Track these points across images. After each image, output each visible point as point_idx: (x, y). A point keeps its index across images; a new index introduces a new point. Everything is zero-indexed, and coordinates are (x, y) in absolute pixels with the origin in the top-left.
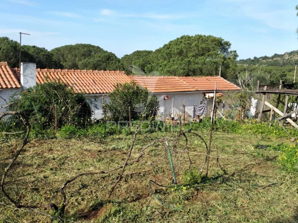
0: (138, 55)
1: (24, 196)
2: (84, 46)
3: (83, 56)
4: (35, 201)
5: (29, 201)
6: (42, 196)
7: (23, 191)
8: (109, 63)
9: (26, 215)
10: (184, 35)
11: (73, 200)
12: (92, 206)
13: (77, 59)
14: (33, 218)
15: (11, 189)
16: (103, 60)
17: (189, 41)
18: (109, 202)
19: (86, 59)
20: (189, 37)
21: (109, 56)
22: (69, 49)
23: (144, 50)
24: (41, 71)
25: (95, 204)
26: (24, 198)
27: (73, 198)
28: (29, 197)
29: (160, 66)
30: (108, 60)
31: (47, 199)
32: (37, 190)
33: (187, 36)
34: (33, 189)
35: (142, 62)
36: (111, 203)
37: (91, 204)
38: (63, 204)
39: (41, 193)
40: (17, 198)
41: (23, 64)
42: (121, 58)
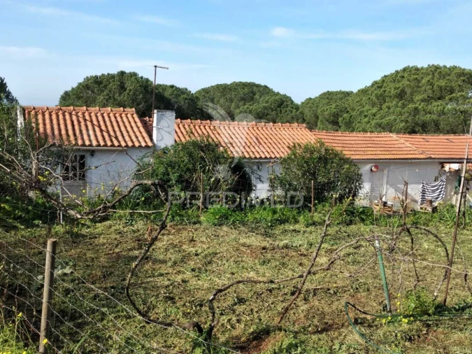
0: (327, 98)
1: (154, 307)
2: (244, 85)
3: (242, 100)
4: (169, 316)
5: (161, 315)
6: (178, 308)
7: (153, 299)
8: (281, 111)
9: (156, 336)
11: (224, 320)
12: (253, 333)
13: (233, 105)
14: (165, 341)
15: (136, 294)
16: (272, 107)
17: (417, 76)
18: (280, 329)
19: (246, 106)
20: (417, 69)
21: (281, 100)
22: (221, 90)
23: (339, 90)
25: (258, 331)
26: (153, 309)
27: (224, 317)
28: (160, 309)
29: (366, 116)
30: (279, 106)
31: (185, 315)
32: (172, 299)
33: (412, 67)
34: (167, 297)
35: (335, 110)
36: (283, 332)
37: (252, 330)
38: (210, 325)
39: (178, 305)
40: (144, 308)
41: (158, 112)
42: (300, 103)
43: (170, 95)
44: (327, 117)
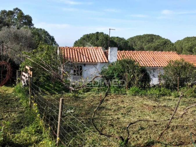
0: (187, 40)
1: (105, 128)
2: (149, 35)
3: (147, 42)
4: (111, 132)
5: (108, 132)
6: (115, 130)
7: (105, 125)
8: (165, 46)
9: (105, 140)
11: (134, 136)
12: (146, 143)
13: (144, 44)
14: (108, 143)
15: (98, 122)
16: (161, 44)
18: (159, 142)
19: (150, 44)
21: (166, 41)
22: (139, 38)
24: (120, 52)
25: (149, 142)
26: (104, 129)
27: (134, 135)
28: (107, 129)
30: (164, 44)
31: (118, 132)
32: (113, 125)
34: (110, 124)
36: (160, 144)
37: (146, 142)
38: (127, 138)
39: (115, 128)
40: (101, 128)
41: (110, 48)
42: (174, 43)
43: (116, 41)
44: (187, 48)
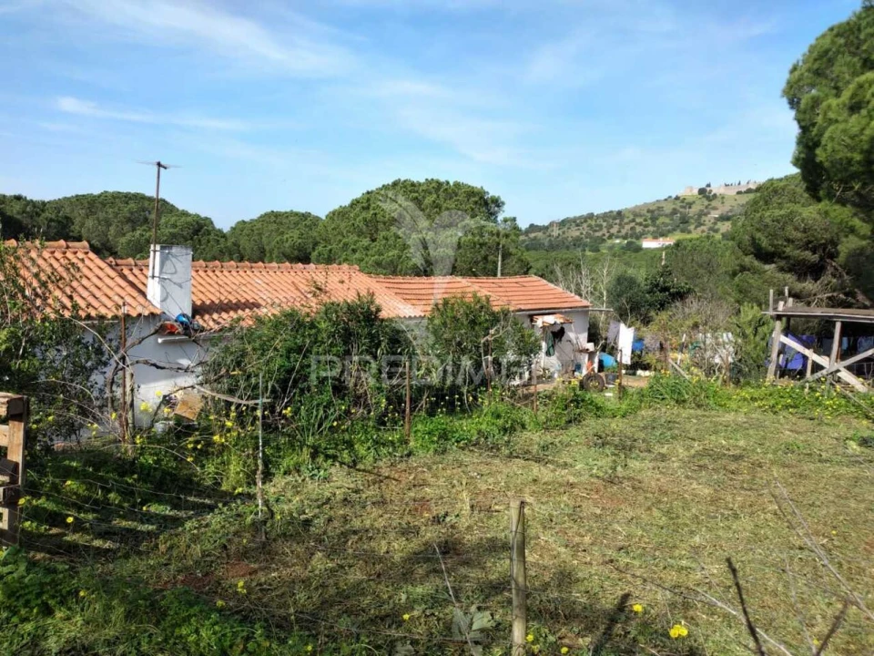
0: (275, 222)
2: (128, 198)
3: (127, 222)
8: (200, 240)
10: (399, 180)
13: (112, 230)
16: (185, 233)
17: (417, 194)
19: (138, 232)
20: (413, 185)
21: (197, 222)
22: (86, 205)
23: (288, 210)
29: (354, 251)
30: (196, 232)
33: (405, 181)
35: (300, 241)
41: (162, 248)
42: (226, 229)
43: (18, 213)
44: (288, 251)
